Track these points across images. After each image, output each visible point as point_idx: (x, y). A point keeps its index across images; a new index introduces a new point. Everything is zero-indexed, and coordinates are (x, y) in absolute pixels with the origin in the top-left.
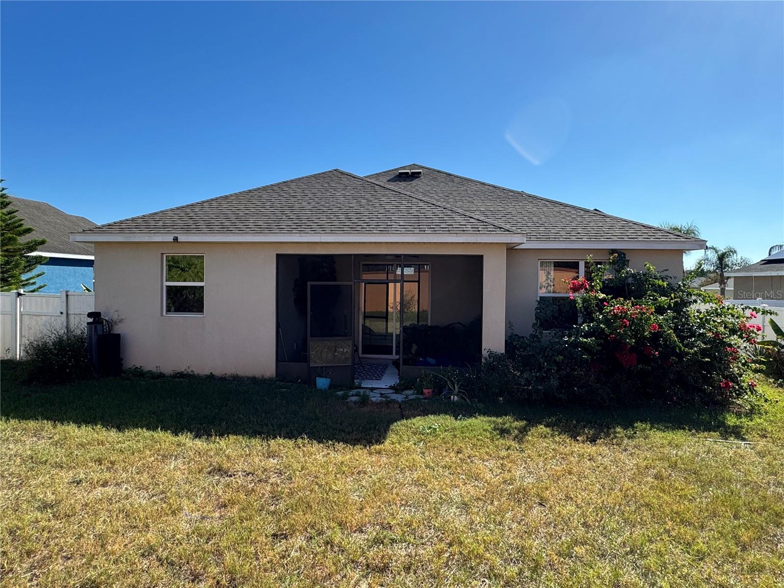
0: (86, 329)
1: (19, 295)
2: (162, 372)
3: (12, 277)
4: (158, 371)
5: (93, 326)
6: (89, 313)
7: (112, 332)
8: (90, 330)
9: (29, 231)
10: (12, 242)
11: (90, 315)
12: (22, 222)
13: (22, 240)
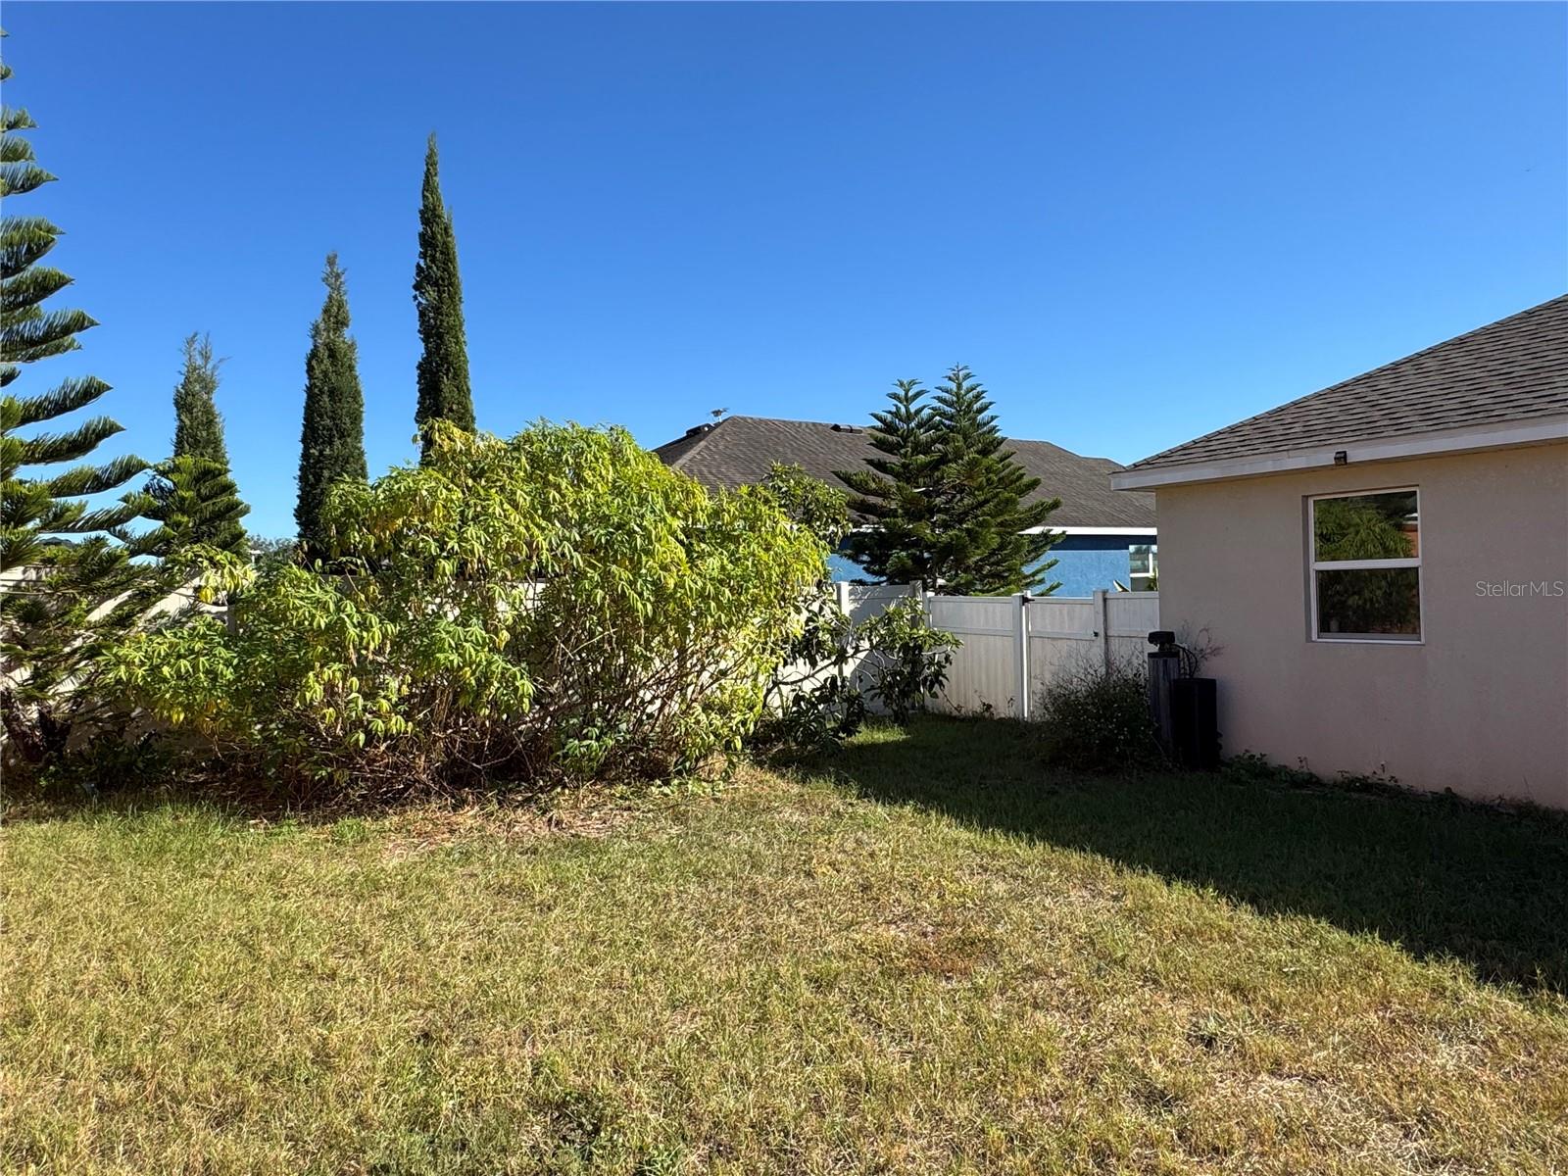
0: (1146, 665)
1: (1025, 600)
2: (1314, 772)
3: (1010, 570)
4: (1305, 770)
5: (1161, 662)
6: (1151, 634)
7: (1195, 676)
8: (1154, 668)
9: (1035, 483)
10: (1010, 507)
11: (1153, 638)
12: (1021, 472)
13: (1026, 502)
